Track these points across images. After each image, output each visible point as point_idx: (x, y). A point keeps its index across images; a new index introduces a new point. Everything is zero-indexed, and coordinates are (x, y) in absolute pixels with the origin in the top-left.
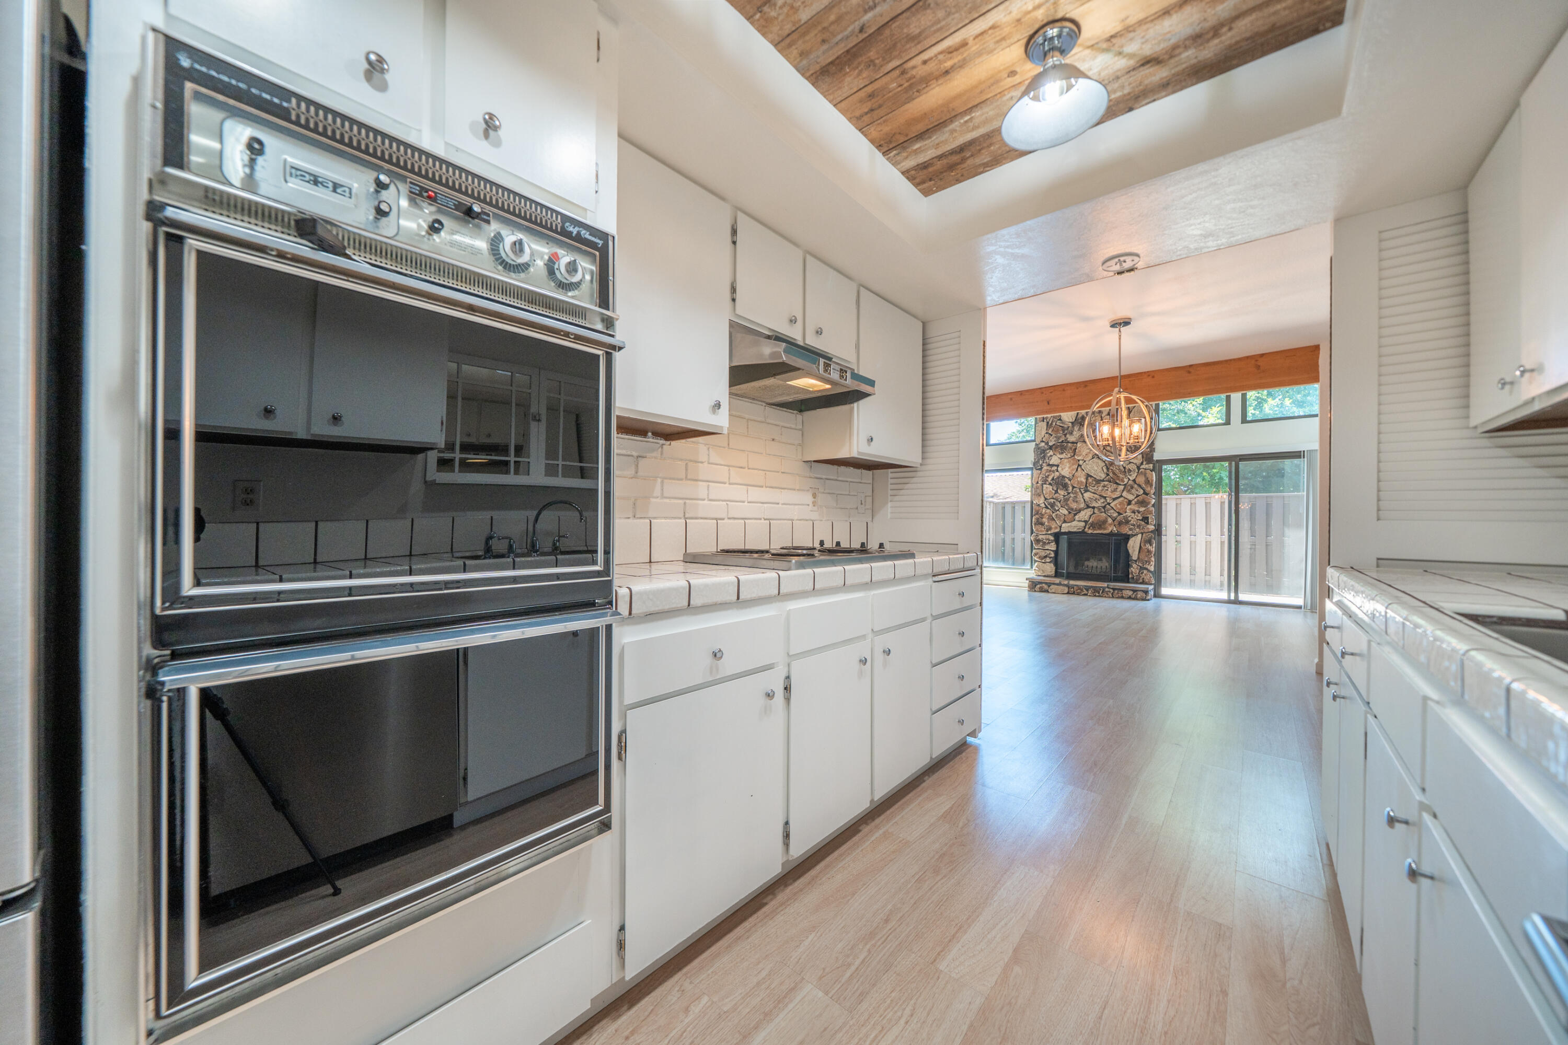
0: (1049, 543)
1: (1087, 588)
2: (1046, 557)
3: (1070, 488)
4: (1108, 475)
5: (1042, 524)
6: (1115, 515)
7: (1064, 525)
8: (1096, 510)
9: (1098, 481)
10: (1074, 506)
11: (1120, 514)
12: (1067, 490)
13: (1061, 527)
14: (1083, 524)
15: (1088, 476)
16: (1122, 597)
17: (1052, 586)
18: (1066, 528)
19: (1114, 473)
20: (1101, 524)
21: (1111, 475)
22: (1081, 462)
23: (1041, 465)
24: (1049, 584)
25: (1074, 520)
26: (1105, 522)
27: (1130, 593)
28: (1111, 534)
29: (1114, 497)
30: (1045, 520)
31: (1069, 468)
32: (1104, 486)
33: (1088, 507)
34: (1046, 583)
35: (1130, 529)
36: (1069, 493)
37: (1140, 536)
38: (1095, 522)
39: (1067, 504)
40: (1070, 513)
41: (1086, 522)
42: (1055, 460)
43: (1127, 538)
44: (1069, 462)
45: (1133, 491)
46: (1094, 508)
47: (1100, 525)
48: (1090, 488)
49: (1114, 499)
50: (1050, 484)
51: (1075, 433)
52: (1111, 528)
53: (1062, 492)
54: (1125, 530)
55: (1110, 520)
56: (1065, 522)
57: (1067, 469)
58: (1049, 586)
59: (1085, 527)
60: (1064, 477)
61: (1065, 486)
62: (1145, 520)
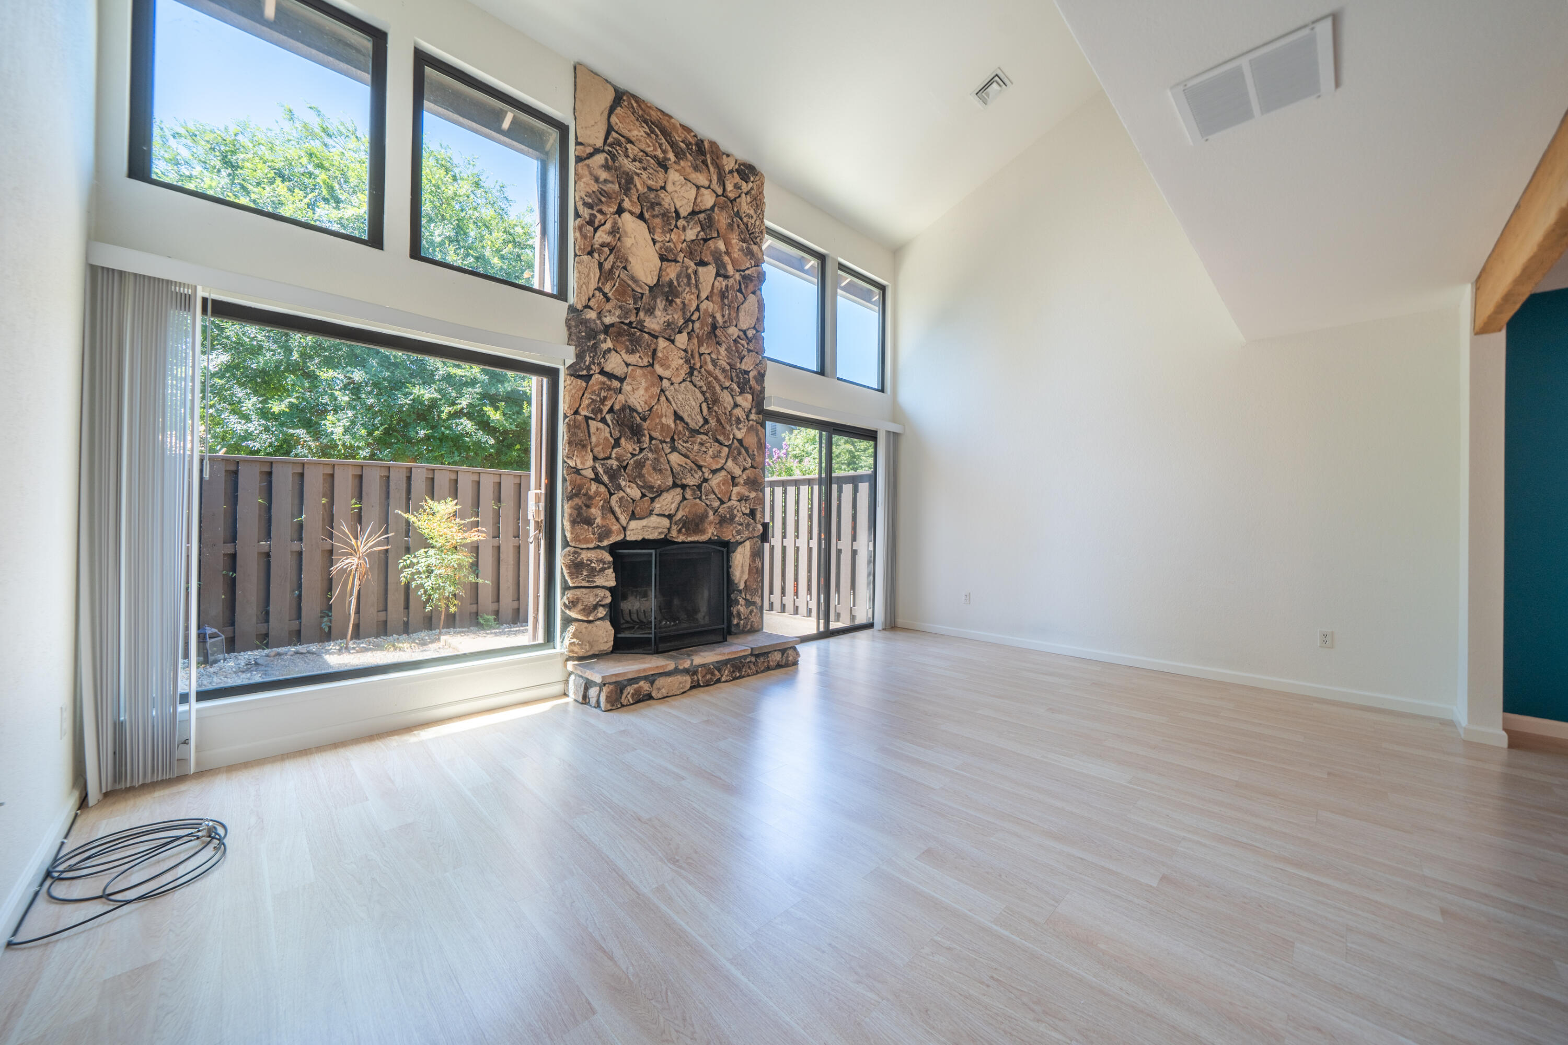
0: (603, 570)
2: (595, 607)
3: (646, 439)
4: (706, 421)
5: (589, 522)
6: (716, 504)
7: (634, 524)
8: (688, 491)
9: (692, 432)
10: (652, 479)
11: (722, 502)
12: (639, 441)
13: (625, 529)
14: (666, 522)
15: (676, 417)
16: (768, 668)
18: (637, 531)
19: (719, 421)
20: (695, 522)
21: (713, 422)
22: (665, 383)
23: (588, 368)
24: (651, 679)
25: (651, 513)
26: (704, 516)
27: (777, 657)
28: (710, 542)
29: (714, 467)
30: (595, 512)
31: (647, 389)
32: (701, 444)
33: (675, 484)
34: (645, 678)
35: (739, 533)
36: (641, 450)
37: (748, 543)
38: (690, 517)
39: (641, 476)
40: (644, 495)
41: (670, 517)
42: (614, 363)
43: (732, 548)
44: (645, 375)
45: (741, 459)
46: (684, 487)
47: (697, 525)
48: (679, 444)
49: (714, 472)
51: (658, 313)
52: (710, 532)
53: (628, 446)
54: (729, 535)
55: (711, 516)
56: (633, 516)
57: (641, 392)
59: (669, 529)
60: (633, 410)
61: (636, 432)
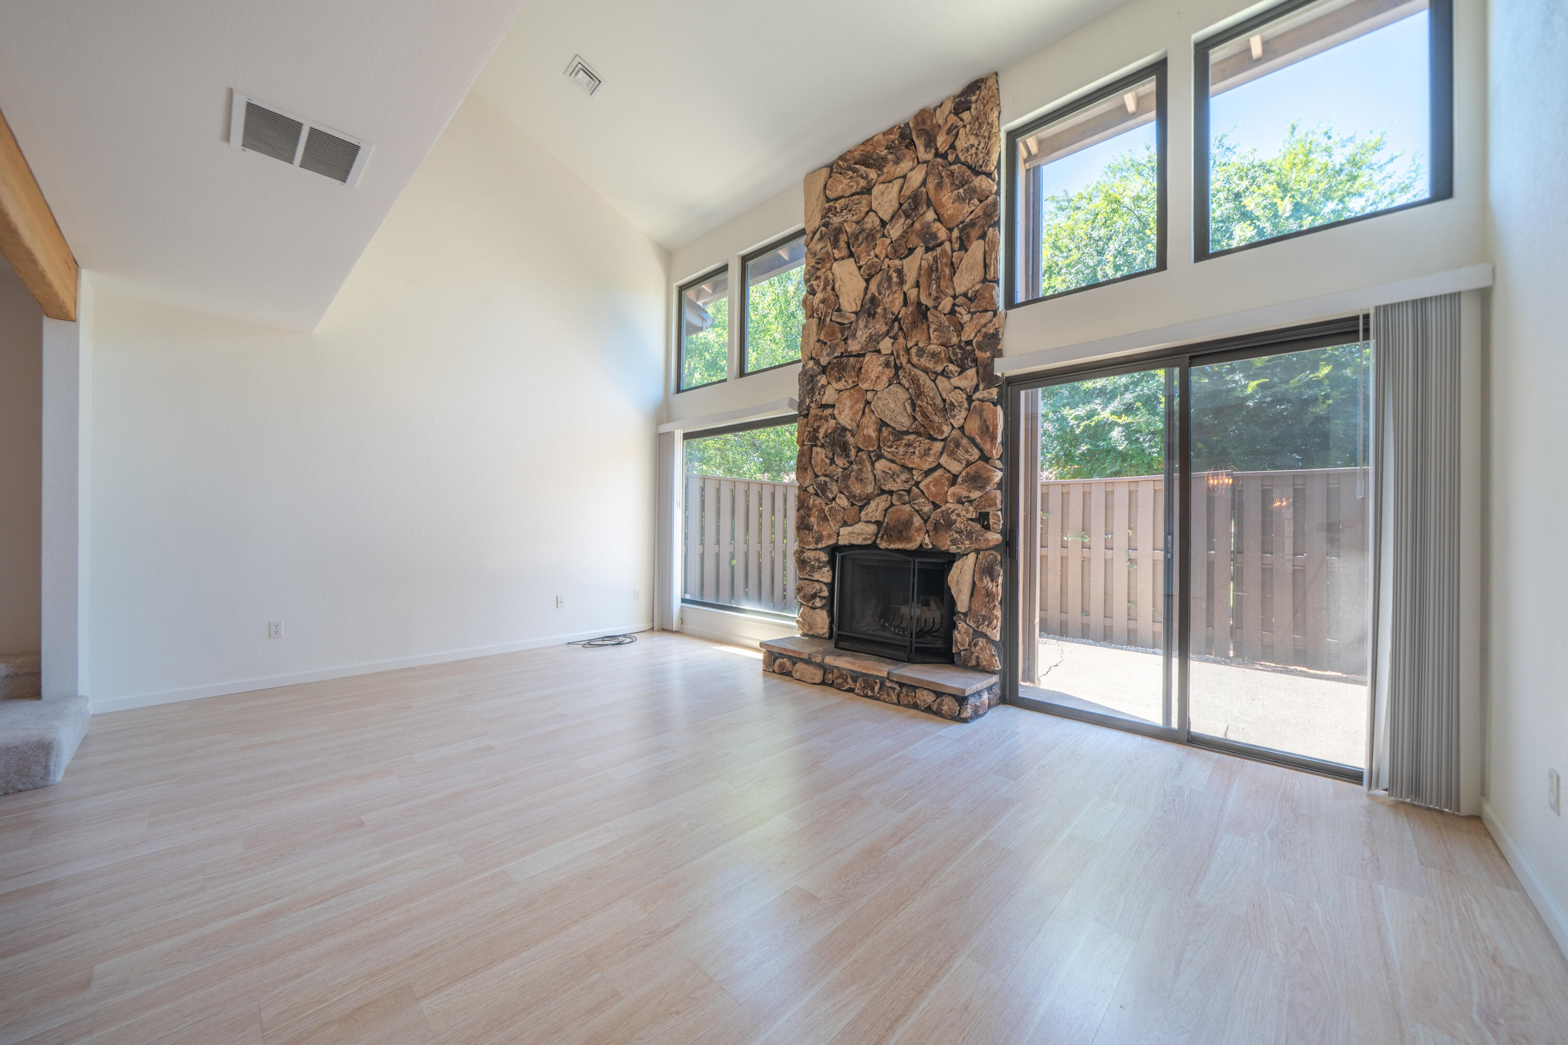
0: (820, 568)
1: (855, 676)
2: (814, 596)
3: (853, 452)
4: (915, 419)
5: (811, 528)
6: (927, 508)
7: (844, 531)
8: (895, 497)
9: (899, 435)
10: (857, 489)
11: (936, 506)
12: (847, 456)
13: (838, 534)
14: (873, 528)
15: (882, 424)
16: (915, 706)
17: (800, 666)
18: (846, 536)
19: (924, 415)
20: (901, 529)
21: (918, 416)
22: (869, 396)
23: (809, 408)
24: (794, 660)
25: (859, 521)
26: (908, 523)
27: (929, 698)
28: (921, 552)
29: (926, 467)
30: (813, 520)
31: (851, 408)
32: (909, 445)
33: (883, 492)
34: (790, 658)
35: (954, 542)
36: (851, 463)
37: (972, 556)
38: (892, 524)
39: (847, 487)
40: (853, 505)
41: (878, 523)
42: (829, 396)
43: (951, 559)
44: (851, 396)
45: (960, 453)
46: (891, 493)
47: (900, 532)
48: (886, 451)
49: (926, 473)
50: (823, 446)
51: (859, 333)
52: (920, 539)
53: (840, 462)
54: (946, 544)
55: (917, 521)
56: (845, 524)
57: (847, 411)
58: (794, 664)
59: (876, 535)
60: (844, 429)
61: (845, 448)
62: (983, 519)
